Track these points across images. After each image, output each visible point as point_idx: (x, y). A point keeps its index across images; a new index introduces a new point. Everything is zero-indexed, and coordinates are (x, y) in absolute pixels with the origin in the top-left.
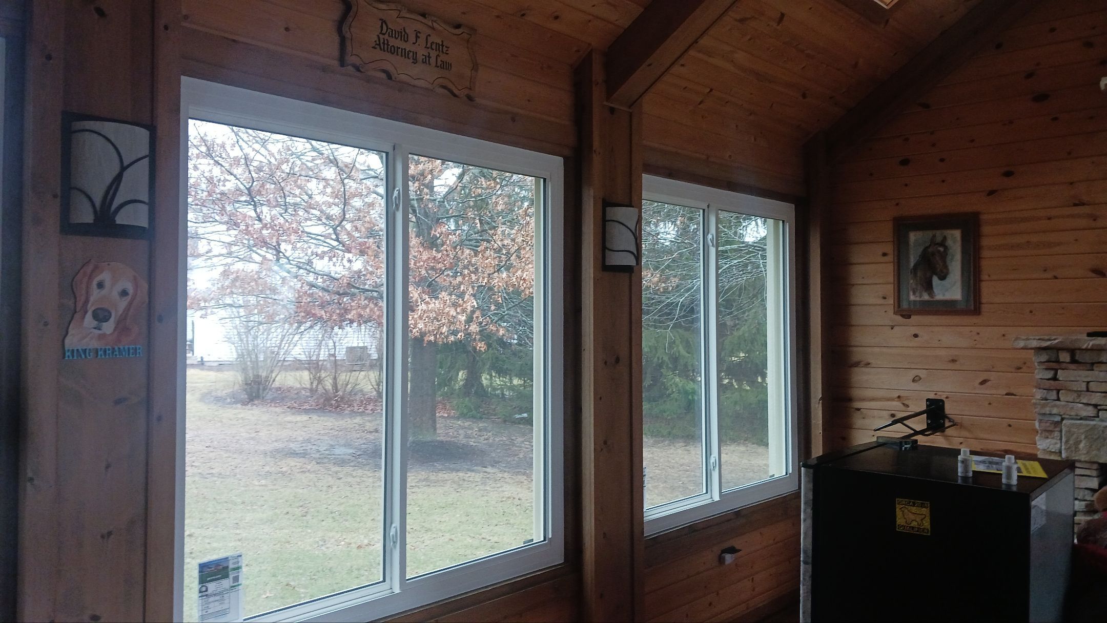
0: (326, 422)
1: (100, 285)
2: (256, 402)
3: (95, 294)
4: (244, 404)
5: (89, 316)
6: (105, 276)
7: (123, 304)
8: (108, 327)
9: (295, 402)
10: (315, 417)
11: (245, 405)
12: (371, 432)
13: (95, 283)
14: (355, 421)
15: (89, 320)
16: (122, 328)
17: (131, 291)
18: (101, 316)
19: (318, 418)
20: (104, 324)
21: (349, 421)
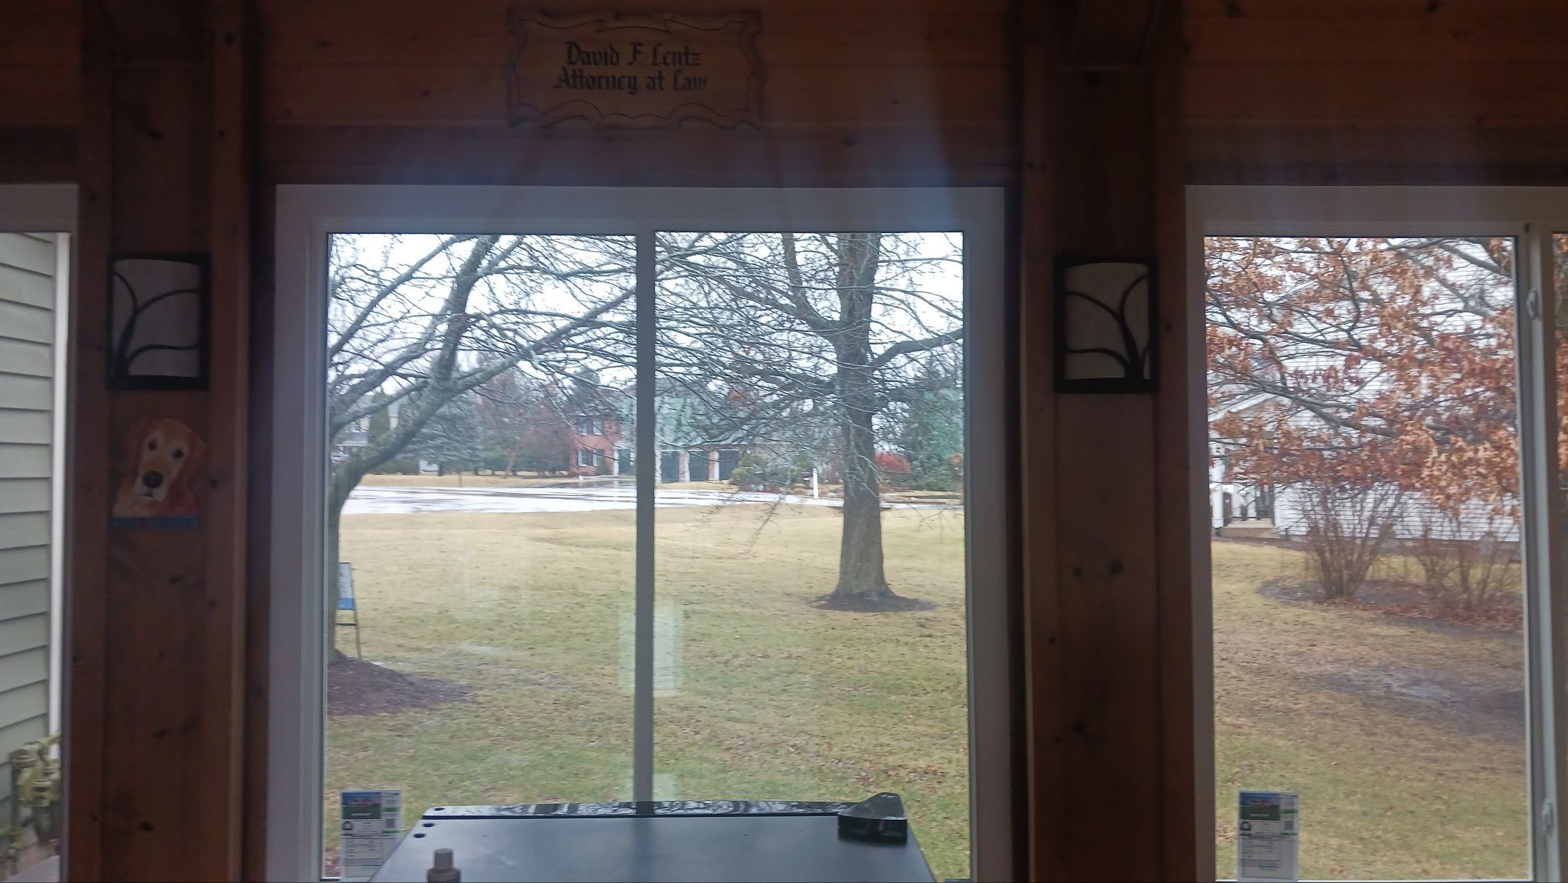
0: (1437, 640)
1: (153, 446)
2: (1338, 600)
3: (147, 456)
4: (1318, 600)
5: (139, 481)
6: (158, 435)
7: (176, 467)
8: (161, 493)
9: (1398, 606)
10: (1421, 632)
11: (1321, 603)
12: (1505, 667)
13: (147, 442)
14: (1489, 646)
15: (139, 487)
16: (175, 495)
17: (186, 451)
18: (153, 480)
19: (1426, 634)
20: (156, 490)
21: (1477, 643)
